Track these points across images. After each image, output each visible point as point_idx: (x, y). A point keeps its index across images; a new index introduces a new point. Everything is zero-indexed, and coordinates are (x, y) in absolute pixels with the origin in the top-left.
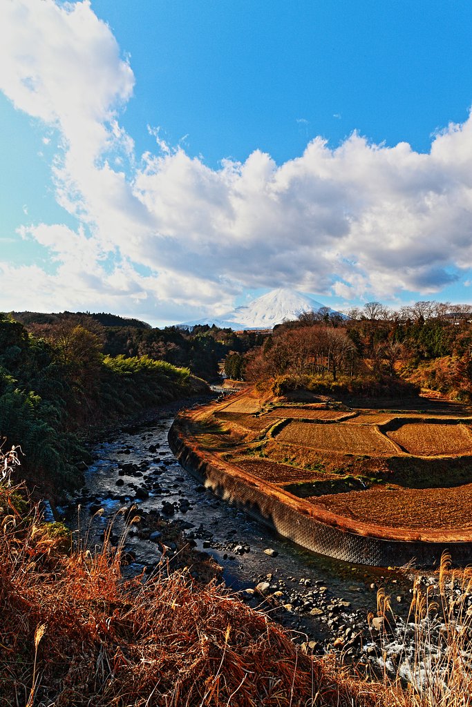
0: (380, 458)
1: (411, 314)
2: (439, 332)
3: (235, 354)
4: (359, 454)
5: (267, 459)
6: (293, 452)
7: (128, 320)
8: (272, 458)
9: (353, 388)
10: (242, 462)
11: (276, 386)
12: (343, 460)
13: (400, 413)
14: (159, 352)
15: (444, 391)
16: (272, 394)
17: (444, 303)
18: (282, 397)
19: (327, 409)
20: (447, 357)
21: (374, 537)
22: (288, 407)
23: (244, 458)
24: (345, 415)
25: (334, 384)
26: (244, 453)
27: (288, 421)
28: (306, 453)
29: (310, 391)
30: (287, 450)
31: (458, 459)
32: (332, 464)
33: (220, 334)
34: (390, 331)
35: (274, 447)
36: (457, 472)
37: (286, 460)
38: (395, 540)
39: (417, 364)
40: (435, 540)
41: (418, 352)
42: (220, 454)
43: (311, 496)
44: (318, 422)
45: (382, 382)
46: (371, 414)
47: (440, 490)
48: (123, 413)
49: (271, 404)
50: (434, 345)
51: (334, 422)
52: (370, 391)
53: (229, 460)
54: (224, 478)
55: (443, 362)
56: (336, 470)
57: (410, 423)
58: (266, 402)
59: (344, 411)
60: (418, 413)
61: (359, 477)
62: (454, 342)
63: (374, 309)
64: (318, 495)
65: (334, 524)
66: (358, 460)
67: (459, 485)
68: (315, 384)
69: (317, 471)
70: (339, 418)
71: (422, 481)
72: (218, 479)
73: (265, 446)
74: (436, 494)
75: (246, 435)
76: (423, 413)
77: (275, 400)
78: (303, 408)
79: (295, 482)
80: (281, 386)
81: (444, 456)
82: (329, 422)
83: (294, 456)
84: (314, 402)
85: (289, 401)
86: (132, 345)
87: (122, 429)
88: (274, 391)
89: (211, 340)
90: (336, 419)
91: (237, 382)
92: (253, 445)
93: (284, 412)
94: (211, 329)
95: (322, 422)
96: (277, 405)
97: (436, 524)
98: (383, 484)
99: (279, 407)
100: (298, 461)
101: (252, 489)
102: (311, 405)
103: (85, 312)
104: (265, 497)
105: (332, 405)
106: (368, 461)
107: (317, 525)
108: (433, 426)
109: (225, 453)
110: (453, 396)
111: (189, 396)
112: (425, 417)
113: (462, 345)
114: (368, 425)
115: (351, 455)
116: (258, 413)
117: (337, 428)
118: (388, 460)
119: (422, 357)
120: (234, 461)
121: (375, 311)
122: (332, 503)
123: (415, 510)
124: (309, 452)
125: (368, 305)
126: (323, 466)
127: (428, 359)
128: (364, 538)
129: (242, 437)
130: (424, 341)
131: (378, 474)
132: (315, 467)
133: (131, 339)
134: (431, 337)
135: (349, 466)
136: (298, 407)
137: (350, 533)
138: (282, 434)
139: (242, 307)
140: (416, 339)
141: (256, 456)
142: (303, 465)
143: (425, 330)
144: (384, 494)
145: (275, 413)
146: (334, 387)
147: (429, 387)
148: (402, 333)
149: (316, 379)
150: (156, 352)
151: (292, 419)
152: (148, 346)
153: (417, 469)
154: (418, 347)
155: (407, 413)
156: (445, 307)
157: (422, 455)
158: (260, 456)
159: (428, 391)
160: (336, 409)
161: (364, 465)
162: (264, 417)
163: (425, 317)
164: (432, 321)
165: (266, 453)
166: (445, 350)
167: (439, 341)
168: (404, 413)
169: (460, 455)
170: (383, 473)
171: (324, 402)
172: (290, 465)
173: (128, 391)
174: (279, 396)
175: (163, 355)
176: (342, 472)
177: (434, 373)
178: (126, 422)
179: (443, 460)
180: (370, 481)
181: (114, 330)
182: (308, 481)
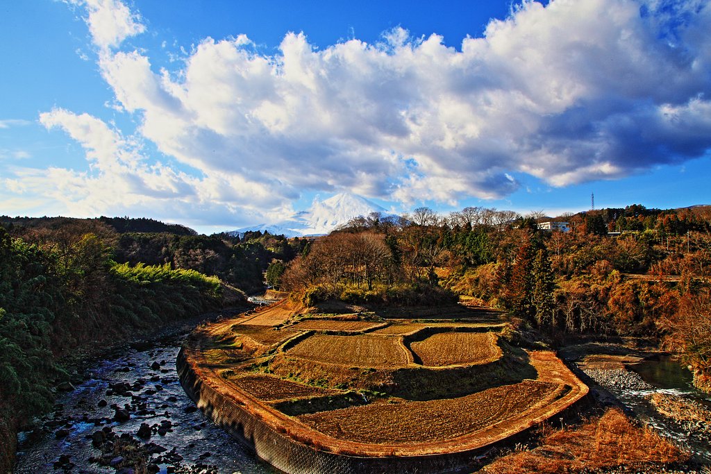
0: (386, 371)
1: (459, 220)
2: (484, 238)
3: (278, 262)
4: (364, 367)
5: (272, 375)
6: (299, 367)
7: (172, 226)
8: (277, 374)
9: (388, 297)
10: (241, 380)
11: (306, 297)
12: (348, 373)
13: (433, 322)
14: (197, 260)
15: (486, 299)
16: (302, 305)
17: (490, 209)
18: (312, 308)
19: (358, 319)
20: (491, 264)
21: (346, 454)
22: (317, 319)
23: (247, 374)
24: (375, 326)
25: (368, 293)
26: (249, 369)
27: (311, 334)
28: (311, 367)
29: (343, 301)
30: (293, 365)
31: (470, 368)
32: (336, 378)
33: (270, 241)
34: (439, 237)
35: (281, 361)
36: (467, 381)
37: (291, 376)
38: (368, 456)
39: (464, 271)
40: (410, 454)
41: (466, 259)
42: (220, 371)
43: (304, 413)
44: (343, 333)
45: (419, 290)
46: (404, 325)
47: (443, 401)
48: (138, 327)
49: (300, 315)
50: (480, 251)
51: (359, 333)
52: (405, 300)
53: (229, 377)
54: (215, 396)
55: (487, 269)
56: (340, 384)
57: (441, 332)
58: (296, 313)
59: (376, 321)
60: (452, 322)
61: (362, 392)
62: (497, 249)
63: (424, 214)
64: (312, 413)
65: (309, 443)
66: (364, 373)
67: (465, 395)
68: (348, 294)
69: (320, 387)
70: (365, 329)
71: (428, 393)
72: (209, 398)
73: (272, 361)
74: (435, 406)
75: (256, 350)
76: (456, 321)
77: (306, 310)
78: (333, 319)
79: (288, 399)
80: (312, 296)
81: (455, 366)
82: (353, 334)
83: (299, 371)
84: (346, 313)
85: (319, 312)
86: (168, 253)
87: (131, 345)
88: (304, 302)
89: (260, 247)
90: (361, 331)
91: (279, 292)
92: (260, 361)
93: (311, 323)
94: (263, 236)
95: (347, 334)
96: (306, 316)
97: (423, 436)
98: (386, 397)
99: (308, 319)
100: (302, 376)
101: (238, 408)
102: (341, 316)
103: (123, 217)
104: (249, 416)
105: (364, 315)
106: (374, 374)
107: (291, 444)
108: (461, 335)
109: (227, 370)
110: (493, 304)
111: (222, 308)
112: (456, 326)
113: (505, 252)
114: (394, 337)
115: (357, 369)
116: (281, 325)
117: (359, 340)
118: (394, 373)
119: (469, 264)
120: (234, 377)
121: (425, 216)
122: (323, 420)
123: (408, 424)
124: (315, 366)
125: (417, 211)
126: (327, 381)
127: (475, 266)
128: (337, 456)
129: (252, 352)
130: (470, 247)
131: (382, 387)
132: (319, 382)
133: (167, 247)
134: (477, 244)
135: (353, 380)
136: (328, 319)
137: (323, 451)
138: (295, 348)
139: (304, 212)
140: (464, 245)
141: (261, 373)
142: (307, 380)
143: (472, 236)
144: (384, 408)
145: (301, 324)
146: (368, 296)
147: (473, 295)
148: (450, 239)
149: (352, 288)
150: (193, 260)
151: (315, 331)
152: (184, 254)
153: (425, 381)
154: (465, 253)
155: (441, 322)
156: (490, 213)
157: (434, 366)
158: (265, 372)
159: (471, 298)
160: (368, 319)
161: (369, 378)
162: (286, 330)
163: (473, 224)
164: (479, 227)
165: (272, 369)
166: (490, 256)
167: (484, 247)
168: (438, 322)
169: (472, 364)
170: (387, 386)
171: (356, 312)
172: (293, 381)
173: (147, 304)
174: (310, 306)
175: (201, 264)
176: (345, 387)
177: (477, 280)
178: (139, 337)
179: (454, 370)
180: (373, 395)
181: (149, 237)
182: (304, 397)
